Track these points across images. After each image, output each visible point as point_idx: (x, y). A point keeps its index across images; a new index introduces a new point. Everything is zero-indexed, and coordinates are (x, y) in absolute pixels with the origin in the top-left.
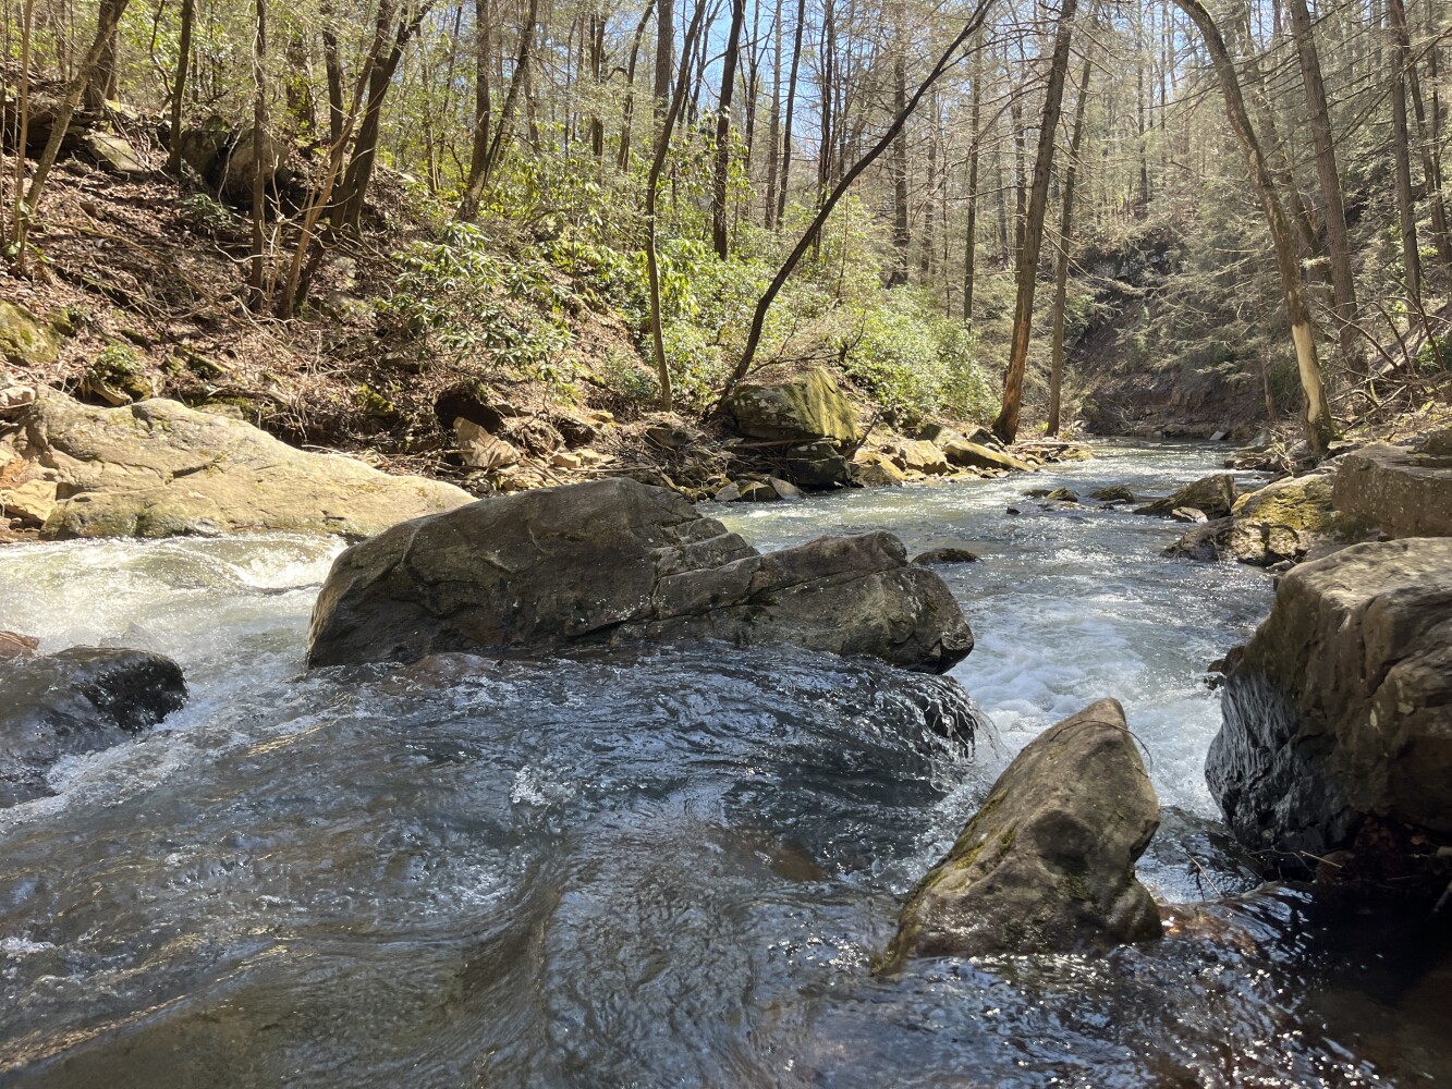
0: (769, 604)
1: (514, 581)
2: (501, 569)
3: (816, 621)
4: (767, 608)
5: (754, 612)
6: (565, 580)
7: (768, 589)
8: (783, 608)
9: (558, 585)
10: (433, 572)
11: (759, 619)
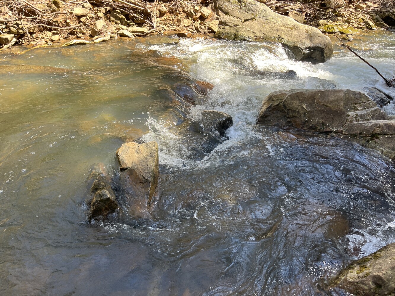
0: (377, 138)
1: (308, 113)
2: (306, 109)
3: (389, 148)
4: (376, 139)
5: (371, 140)
6: (321, 116)
7: (378, 134)
8: (381, 141)
9: (318, 117)
10: (289, 107)
11: (372, 142)
